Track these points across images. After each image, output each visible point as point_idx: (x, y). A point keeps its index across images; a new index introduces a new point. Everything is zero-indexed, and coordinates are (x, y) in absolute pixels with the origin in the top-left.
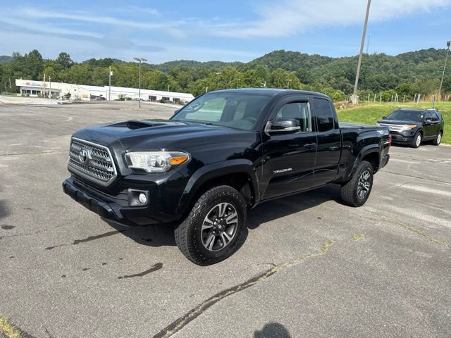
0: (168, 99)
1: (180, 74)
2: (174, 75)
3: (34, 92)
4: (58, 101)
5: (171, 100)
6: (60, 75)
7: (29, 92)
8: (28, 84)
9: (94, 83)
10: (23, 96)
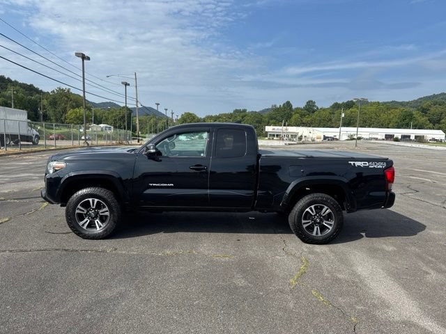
0: (409, 136)
1: (433, 109)
2: (424, 111)
3: (277, 136)
4: (285, 142)
5: (413, 138)
6: (305, 120)
7: (274, 135)
8: (274, 129)
9: (333, 125)
10: (269, 139)
